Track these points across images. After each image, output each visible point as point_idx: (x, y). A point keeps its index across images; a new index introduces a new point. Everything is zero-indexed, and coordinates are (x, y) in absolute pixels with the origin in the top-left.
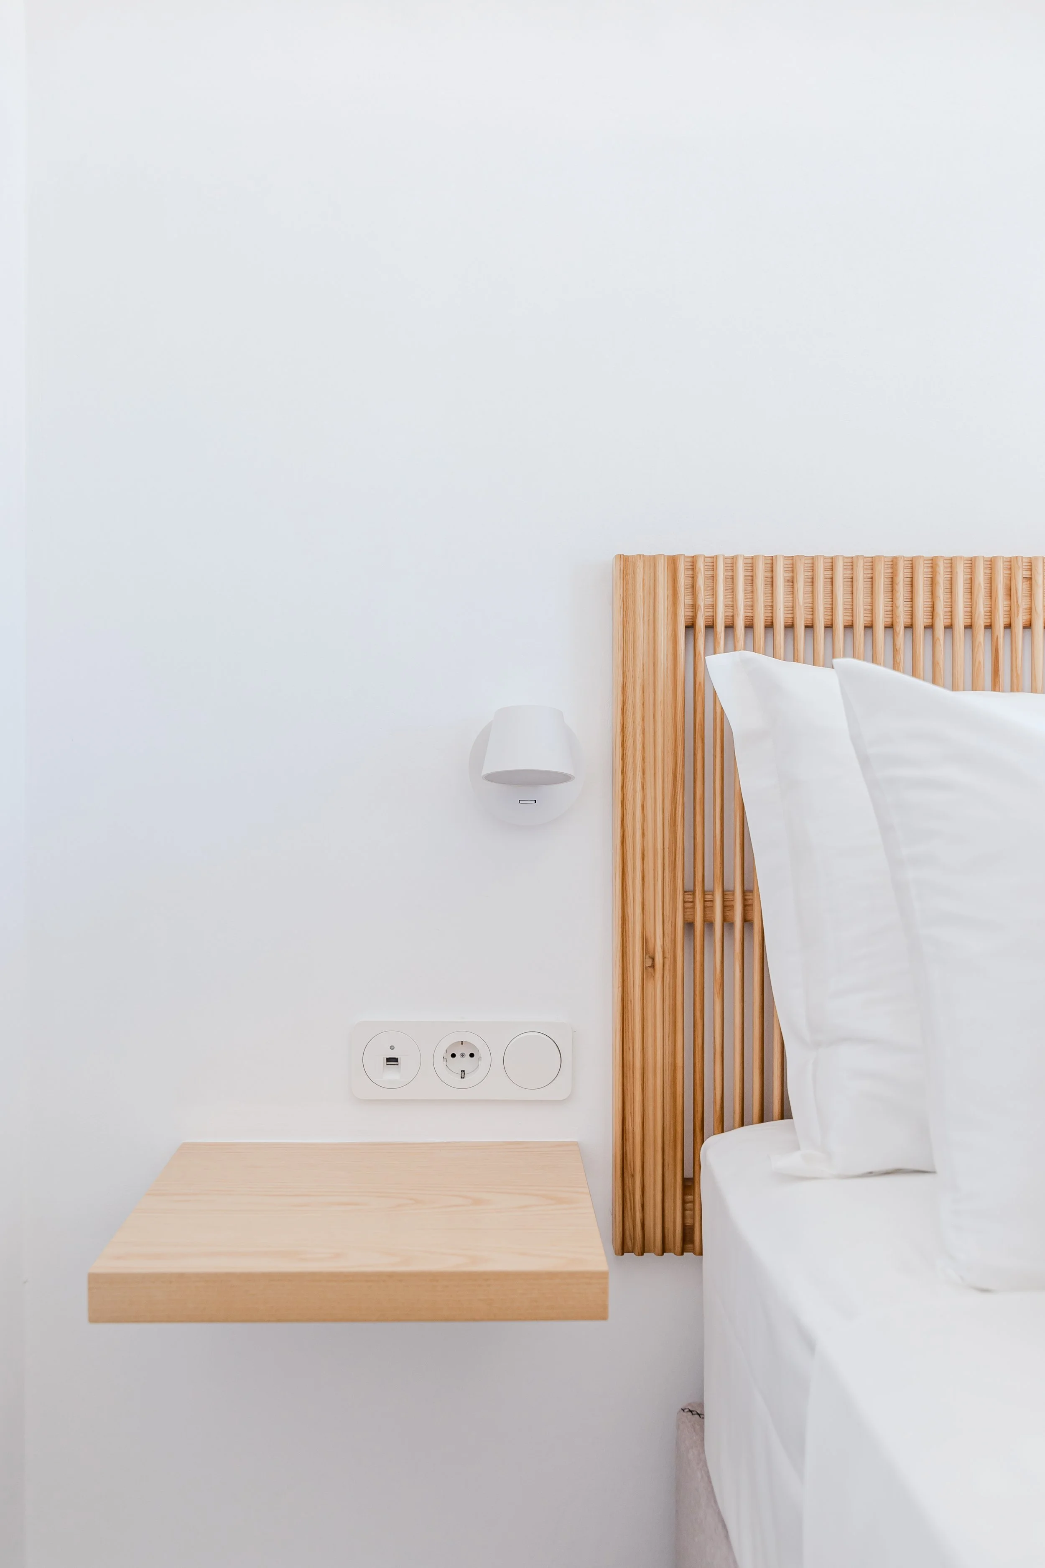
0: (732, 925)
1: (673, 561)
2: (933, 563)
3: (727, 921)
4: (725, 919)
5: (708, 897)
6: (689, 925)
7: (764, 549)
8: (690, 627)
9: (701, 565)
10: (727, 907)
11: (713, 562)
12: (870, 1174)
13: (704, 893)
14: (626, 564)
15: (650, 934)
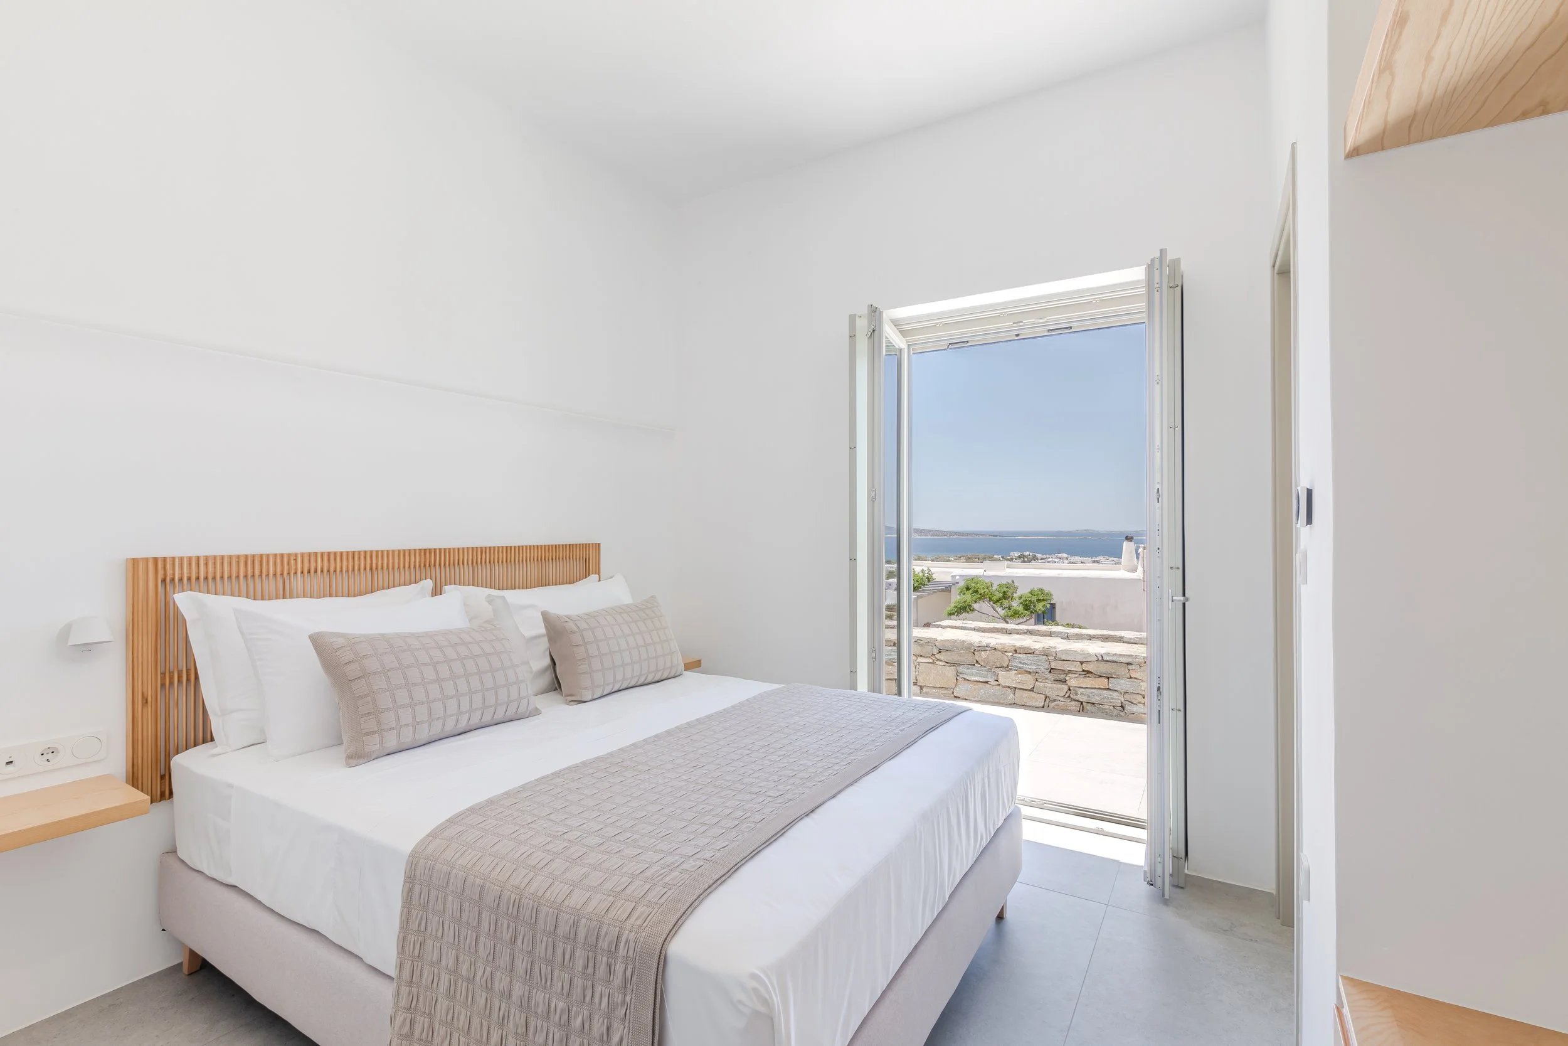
0: (182, 683)
1: (156, 560)
2: (261, 556)
3: (180, 681)
4: (179, 681)
5: (171, 674)
6: (163, 685)
7: (194, 553)
8: (164, 580)
9: (168, 560)
10: (180, 677)
11: (173, 559)
12: (244, 747)
13: (170, 672)
14: (135, 562)
15: (145, 690)
